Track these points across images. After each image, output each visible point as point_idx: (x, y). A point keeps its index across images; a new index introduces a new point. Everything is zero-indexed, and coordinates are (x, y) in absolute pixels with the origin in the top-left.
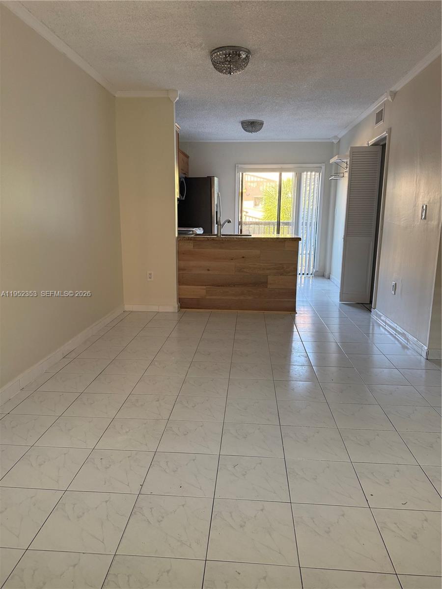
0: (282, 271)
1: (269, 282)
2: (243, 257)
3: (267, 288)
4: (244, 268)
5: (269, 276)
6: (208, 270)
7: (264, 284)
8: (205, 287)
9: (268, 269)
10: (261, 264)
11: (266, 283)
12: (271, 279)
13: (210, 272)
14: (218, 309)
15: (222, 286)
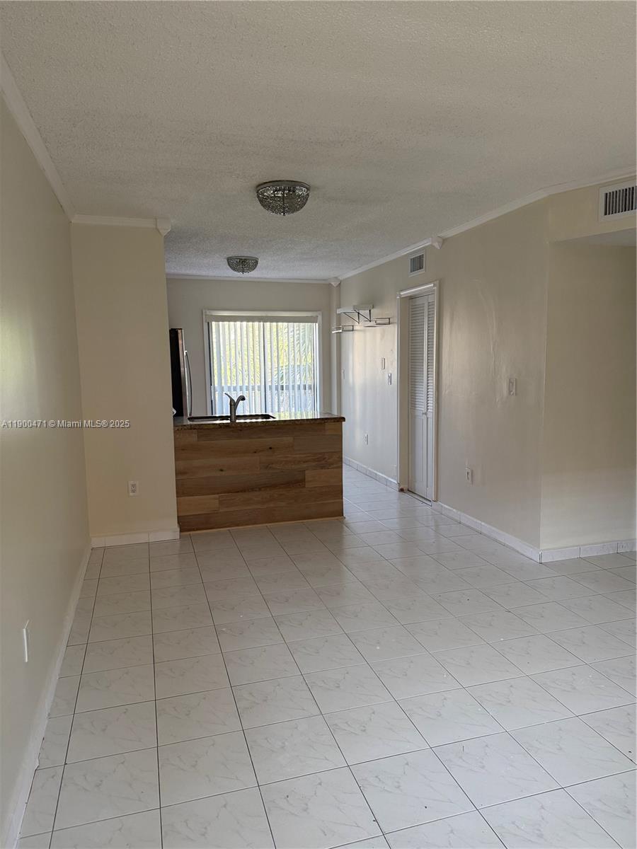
0: (323, 462)
1: (306, 480)
2: (271, 448)
3: (304, 487)
4: (272, 464)
5: (306, 472)
6: (222, 470)
7: (300, 482)
8: (217, 496)
9: (304, 462)
10: (295, 456)
11: (303, 481)
12: (309, 474)
13: (223, 473)
14: (238, 525)
15: (241, 491)
